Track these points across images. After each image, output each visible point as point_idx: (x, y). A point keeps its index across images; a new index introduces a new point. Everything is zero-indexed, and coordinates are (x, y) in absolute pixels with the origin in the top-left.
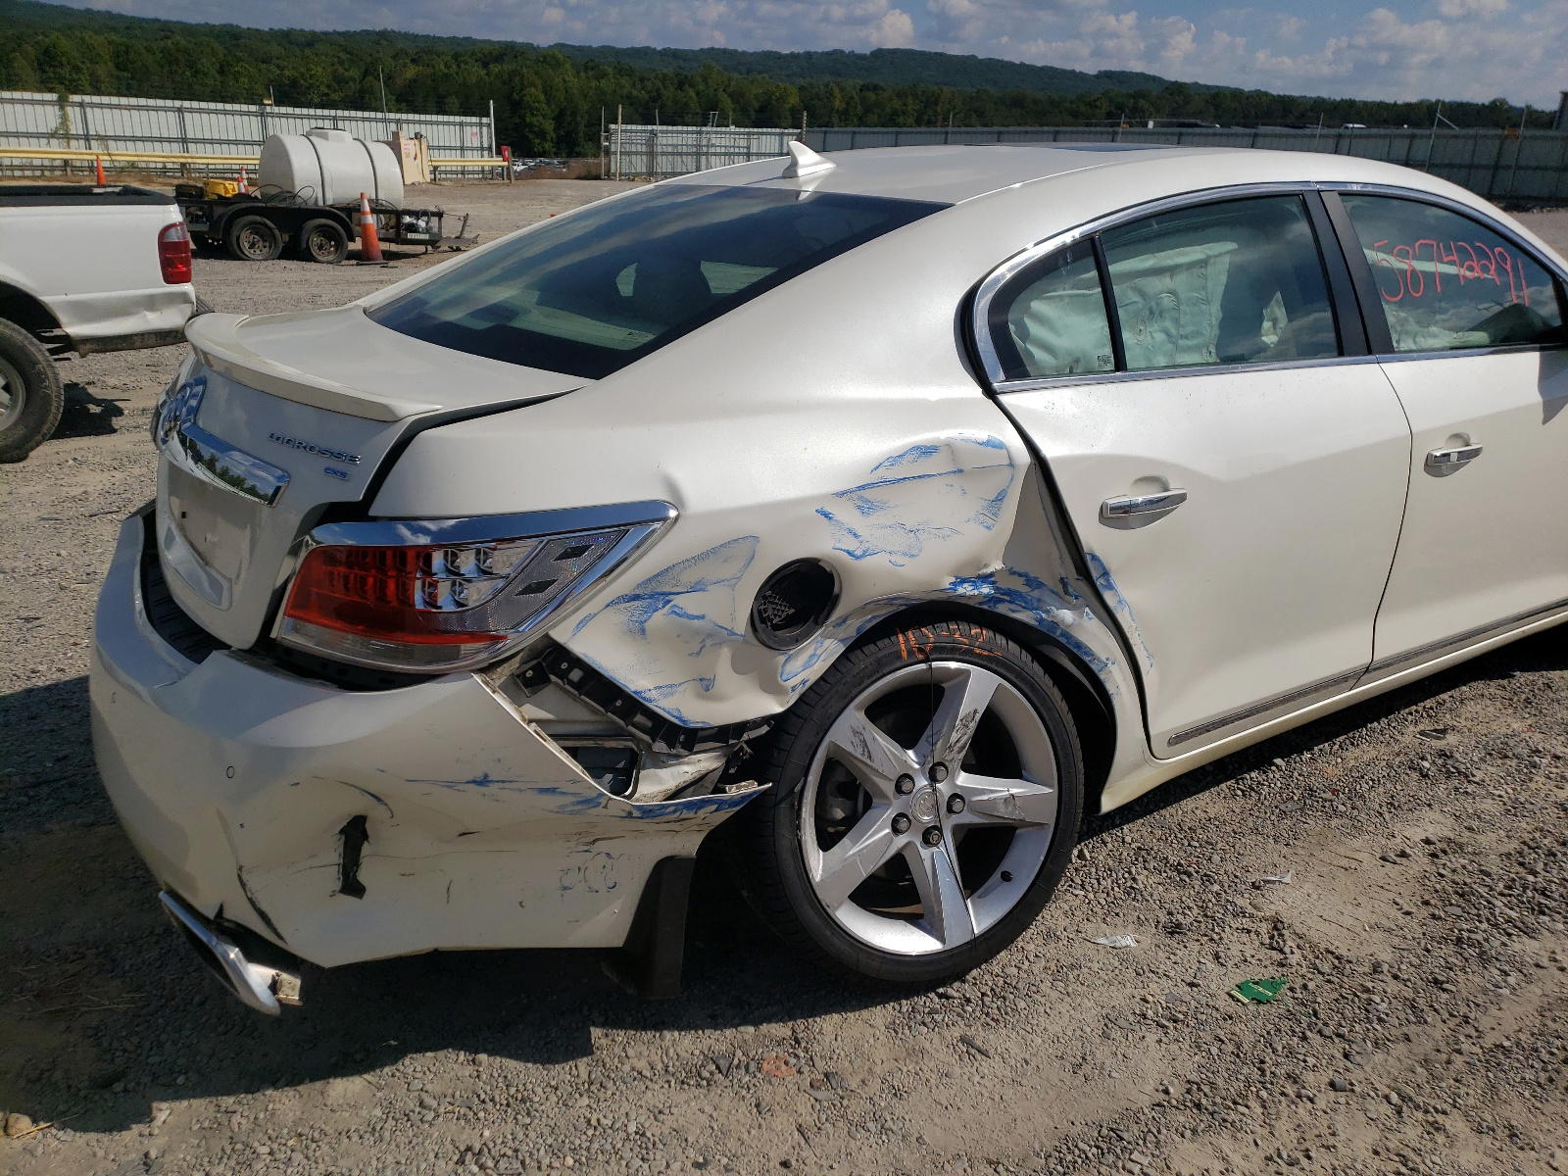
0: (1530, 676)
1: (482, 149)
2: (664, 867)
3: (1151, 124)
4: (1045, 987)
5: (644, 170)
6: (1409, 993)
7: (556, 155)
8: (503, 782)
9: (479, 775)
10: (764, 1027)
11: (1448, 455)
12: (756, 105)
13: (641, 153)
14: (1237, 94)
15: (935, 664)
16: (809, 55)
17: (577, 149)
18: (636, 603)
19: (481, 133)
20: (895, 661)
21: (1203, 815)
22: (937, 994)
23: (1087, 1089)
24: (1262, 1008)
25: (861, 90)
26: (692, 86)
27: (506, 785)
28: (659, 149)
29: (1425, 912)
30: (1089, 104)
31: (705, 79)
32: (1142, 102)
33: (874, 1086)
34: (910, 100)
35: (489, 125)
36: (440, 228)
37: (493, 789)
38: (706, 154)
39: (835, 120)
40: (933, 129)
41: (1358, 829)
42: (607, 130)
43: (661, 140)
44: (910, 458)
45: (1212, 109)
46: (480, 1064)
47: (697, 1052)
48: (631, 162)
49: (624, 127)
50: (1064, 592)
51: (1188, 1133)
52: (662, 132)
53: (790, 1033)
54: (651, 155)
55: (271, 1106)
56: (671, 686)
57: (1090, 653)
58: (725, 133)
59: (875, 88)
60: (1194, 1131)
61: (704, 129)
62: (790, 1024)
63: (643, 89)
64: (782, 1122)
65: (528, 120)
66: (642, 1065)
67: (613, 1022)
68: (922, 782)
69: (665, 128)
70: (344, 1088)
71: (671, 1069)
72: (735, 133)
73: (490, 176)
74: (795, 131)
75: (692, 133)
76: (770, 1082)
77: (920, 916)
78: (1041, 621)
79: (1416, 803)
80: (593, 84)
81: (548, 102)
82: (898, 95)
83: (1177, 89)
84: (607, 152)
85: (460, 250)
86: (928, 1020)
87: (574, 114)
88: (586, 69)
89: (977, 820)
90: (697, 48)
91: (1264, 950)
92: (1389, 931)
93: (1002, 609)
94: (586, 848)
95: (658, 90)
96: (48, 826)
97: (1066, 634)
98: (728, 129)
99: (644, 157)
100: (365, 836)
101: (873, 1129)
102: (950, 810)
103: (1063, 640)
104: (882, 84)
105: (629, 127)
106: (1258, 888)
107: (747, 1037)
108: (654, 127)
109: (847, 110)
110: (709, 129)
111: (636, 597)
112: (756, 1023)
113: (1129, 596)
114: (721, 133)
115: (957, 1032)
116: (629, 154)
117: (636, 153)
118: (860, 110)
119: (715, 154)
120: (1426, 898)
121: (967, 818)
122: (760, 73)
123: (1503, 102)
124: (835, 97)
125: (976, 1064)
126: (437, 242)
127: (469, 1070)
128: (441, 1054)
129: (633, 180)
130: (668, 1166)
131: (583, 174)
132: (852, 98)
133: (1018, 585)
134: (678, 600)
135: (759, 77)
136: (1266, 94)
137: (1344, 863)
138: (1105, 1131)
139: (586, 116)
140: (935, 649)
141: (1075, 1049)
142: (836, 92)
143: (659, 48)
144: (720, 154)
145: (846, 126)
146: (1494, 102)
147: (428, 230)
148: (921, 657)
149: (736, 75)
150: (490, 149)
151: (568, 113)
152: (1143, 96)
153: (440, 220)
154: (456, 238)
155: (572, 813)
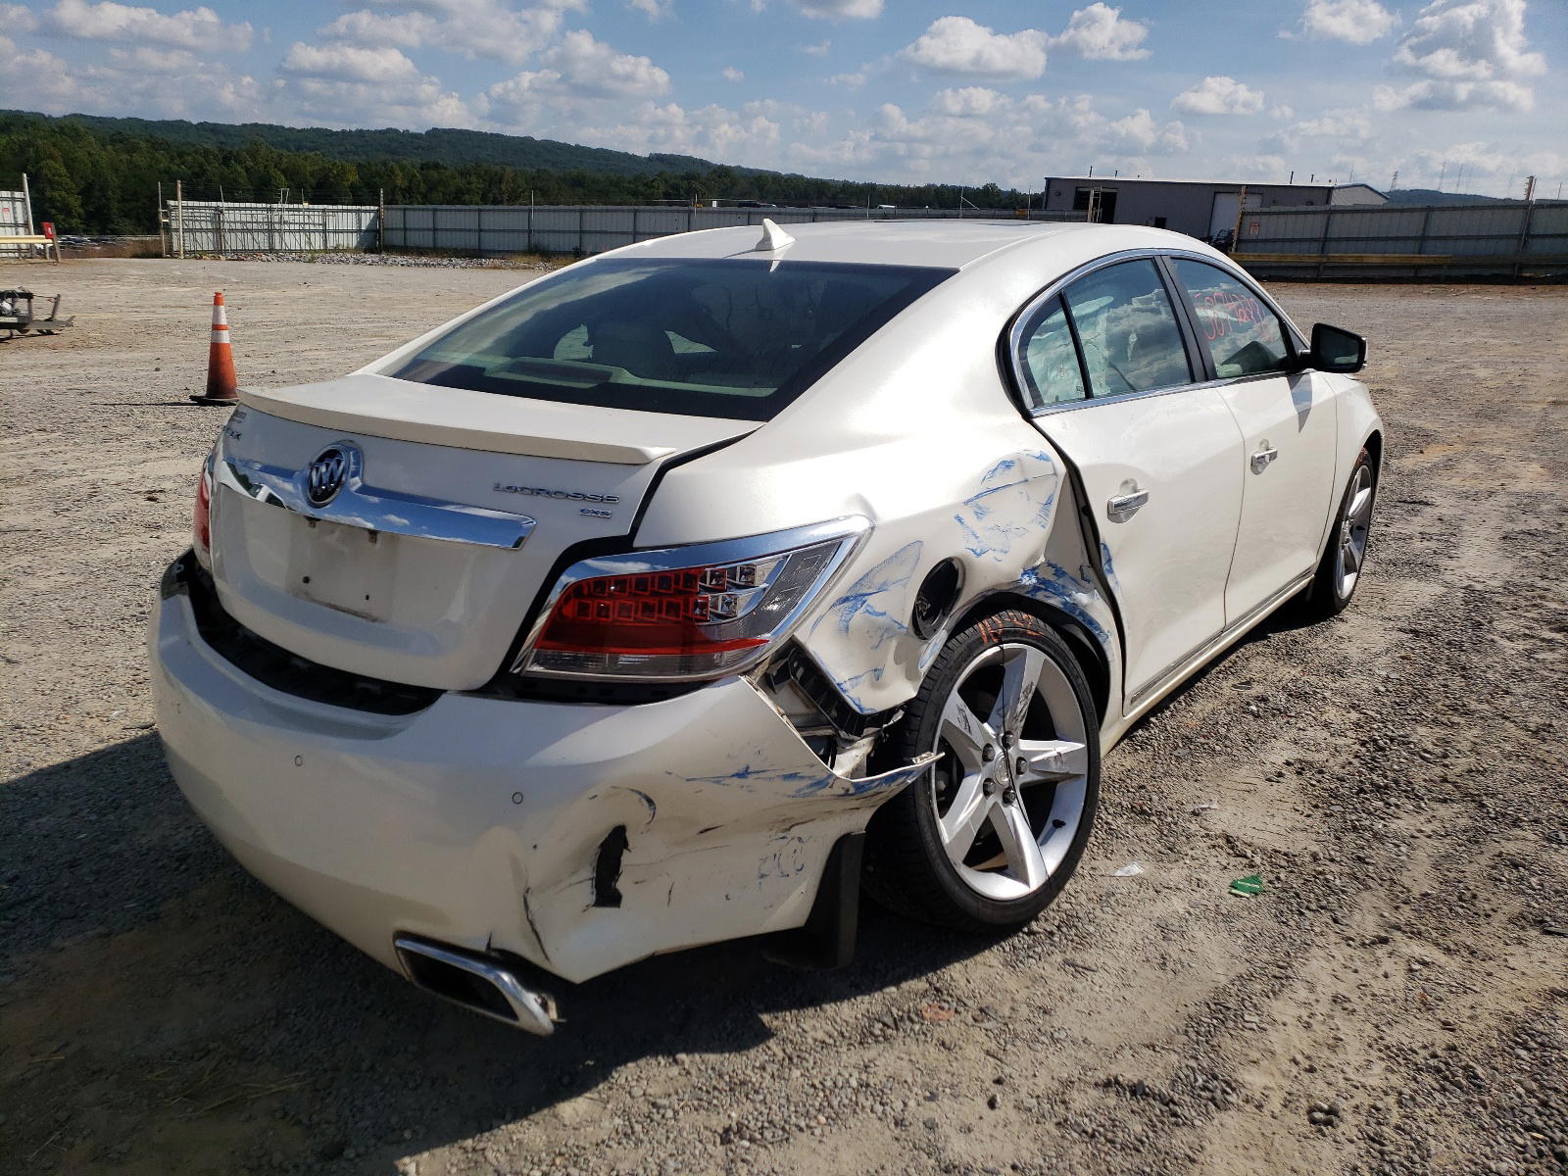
0: (1281, 635)
1: (16, 225)
2: (843, 843)
3: (715, 204)
4: (1098, 912)
5: (211, 248)
6: (1347, 870)
7: (87, 232)
8: (758, 772)
9: (741, 768)
10: (904, 985)
11: (1263, 457)
12: (313, 182)
13: (207, 231)
14: (776, 177)
15: (1006, 646)
16: (361, 133)
17: (111, 226)
18: (846, 604)
19: (14, 208)
20: (977, 646)
21: (1122, 768)
22: (1024, 933)
23: (1180, 979)
24: (1261, 898)
25: (422, 169)
26: (239, 162)
27: (762, 775)
28: (227, 226)
29: (1318, 813)
30: (646, 184)
31: (254, 157)
32: (695, 184)
33: (1024, 1011)
34: (474, 179)
35: (23, 200)
36: (30, 310)
37: (750, 780)
38: (279, 231)
39: (399, 197)
40: (500, 207)
41: (1236, 762)
42: (165, 206)
43: (228, 216)
44: (1000, 470)
45: (757, 191)
46: (683, 1062)
47: (860, 1016)
48: (195, 240)
49: (185, 203)
50: (1082, 580)
51: (1271, 995)
52: (229, 209)
53: (927, 986)
54: (218, 231)
55: (515, 1138)
56: (856, 678)
57: (1098, 628)
58: (298, 210)
59: (436, 166)
60: (1274, 993)
61: (275, 206)
62: (924, 978)
63: (183, 164)
64: (972, 1052)
65: (48, 194)
66: (820, 1035)
67: (775, 1007)
68: (998, 751)
69: (231, 205)
70: (573, 1109)
71: (846, 1034)
72: (308, 210)
73: (29, 255)
74: (372, 208)
75: (262, 209)
76: (940, 1026)
77: (1006, 867)
78: (1066, 603)
79: (1267, 738)
80: (125, 157)
81: (72, 177)
82: (462, 174)
83: (723, 172)
84: (168, 228)
85: (52, 334)
86: (1031, 953)
87: (102, 189)
88: (113, 141)
89: (1036, 778)
90: (238, 123)
91: (1231, 858)
92: (1305, 830)
93: (1040, 596)
94: (782, 835)
95: (201, 166)
96: (57, 943)
97: (1083, 614)
98: (301, 206)
99: (210, 235)
100: (625, 845)
101: (1046, 1041)
102: (1019, 772)
103: (1080, 619)
104: (441, 162)
105: (190, 203)
106: (1197, 815)
107: (894, 996)
108: (220, 204)
109: (410, 187)
110: (280, 206)
111: (846, 599)
112: (897, 983)
113: (1122, 579)
114: (293, 210)
115: (1058, 958)
116: (192, 231)
117: (201, 230)
118: (423, 188)
119: (290, 231)
120: (1314, 803)
121: (1028, 777)
122: (312, 150)
123: (993, 186)
124: (396, 176)
125: (1089, 979)
126: (25, 325)
127: (675, 1071)
128: (642, 1062)
129: (201, 258)
130: (905, 1104)
131: (139, 251)
132: (414, 176)
133: (1049, 575)
134: (870, 600)
135: (312, 154)
136: (802, 177)
137: (1244, 787)
138: (1213, 1006)
139: (118, 191)
140: (1004, 633)
141: (1153, 953)
142: (398, 172)
143: (195, 122)
144: (294, 231)
145: (411, 203)
146: (986, 187)
147: (14, 313)
148: (996, 640)
149: (285, 153)
150: (26, 225)
151: (97, 187)
152: (694, 178)
153: (29, 301)
154: (47, 320)
155: (804, 795)
